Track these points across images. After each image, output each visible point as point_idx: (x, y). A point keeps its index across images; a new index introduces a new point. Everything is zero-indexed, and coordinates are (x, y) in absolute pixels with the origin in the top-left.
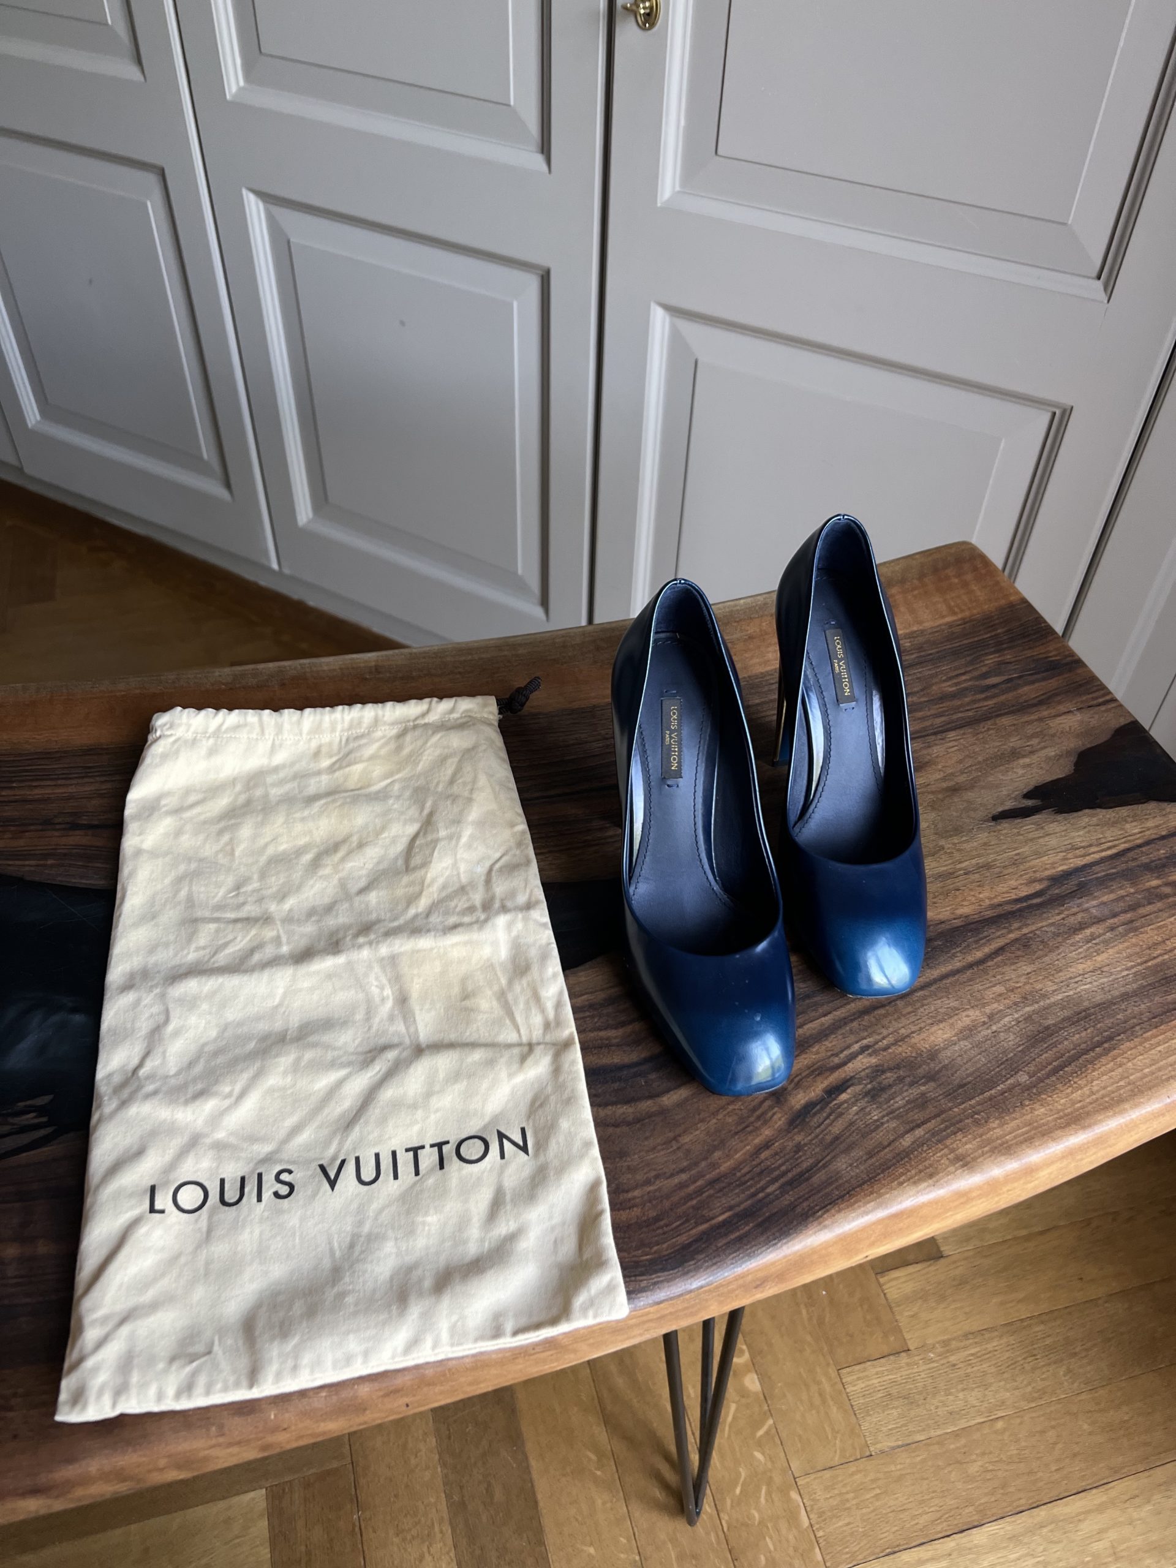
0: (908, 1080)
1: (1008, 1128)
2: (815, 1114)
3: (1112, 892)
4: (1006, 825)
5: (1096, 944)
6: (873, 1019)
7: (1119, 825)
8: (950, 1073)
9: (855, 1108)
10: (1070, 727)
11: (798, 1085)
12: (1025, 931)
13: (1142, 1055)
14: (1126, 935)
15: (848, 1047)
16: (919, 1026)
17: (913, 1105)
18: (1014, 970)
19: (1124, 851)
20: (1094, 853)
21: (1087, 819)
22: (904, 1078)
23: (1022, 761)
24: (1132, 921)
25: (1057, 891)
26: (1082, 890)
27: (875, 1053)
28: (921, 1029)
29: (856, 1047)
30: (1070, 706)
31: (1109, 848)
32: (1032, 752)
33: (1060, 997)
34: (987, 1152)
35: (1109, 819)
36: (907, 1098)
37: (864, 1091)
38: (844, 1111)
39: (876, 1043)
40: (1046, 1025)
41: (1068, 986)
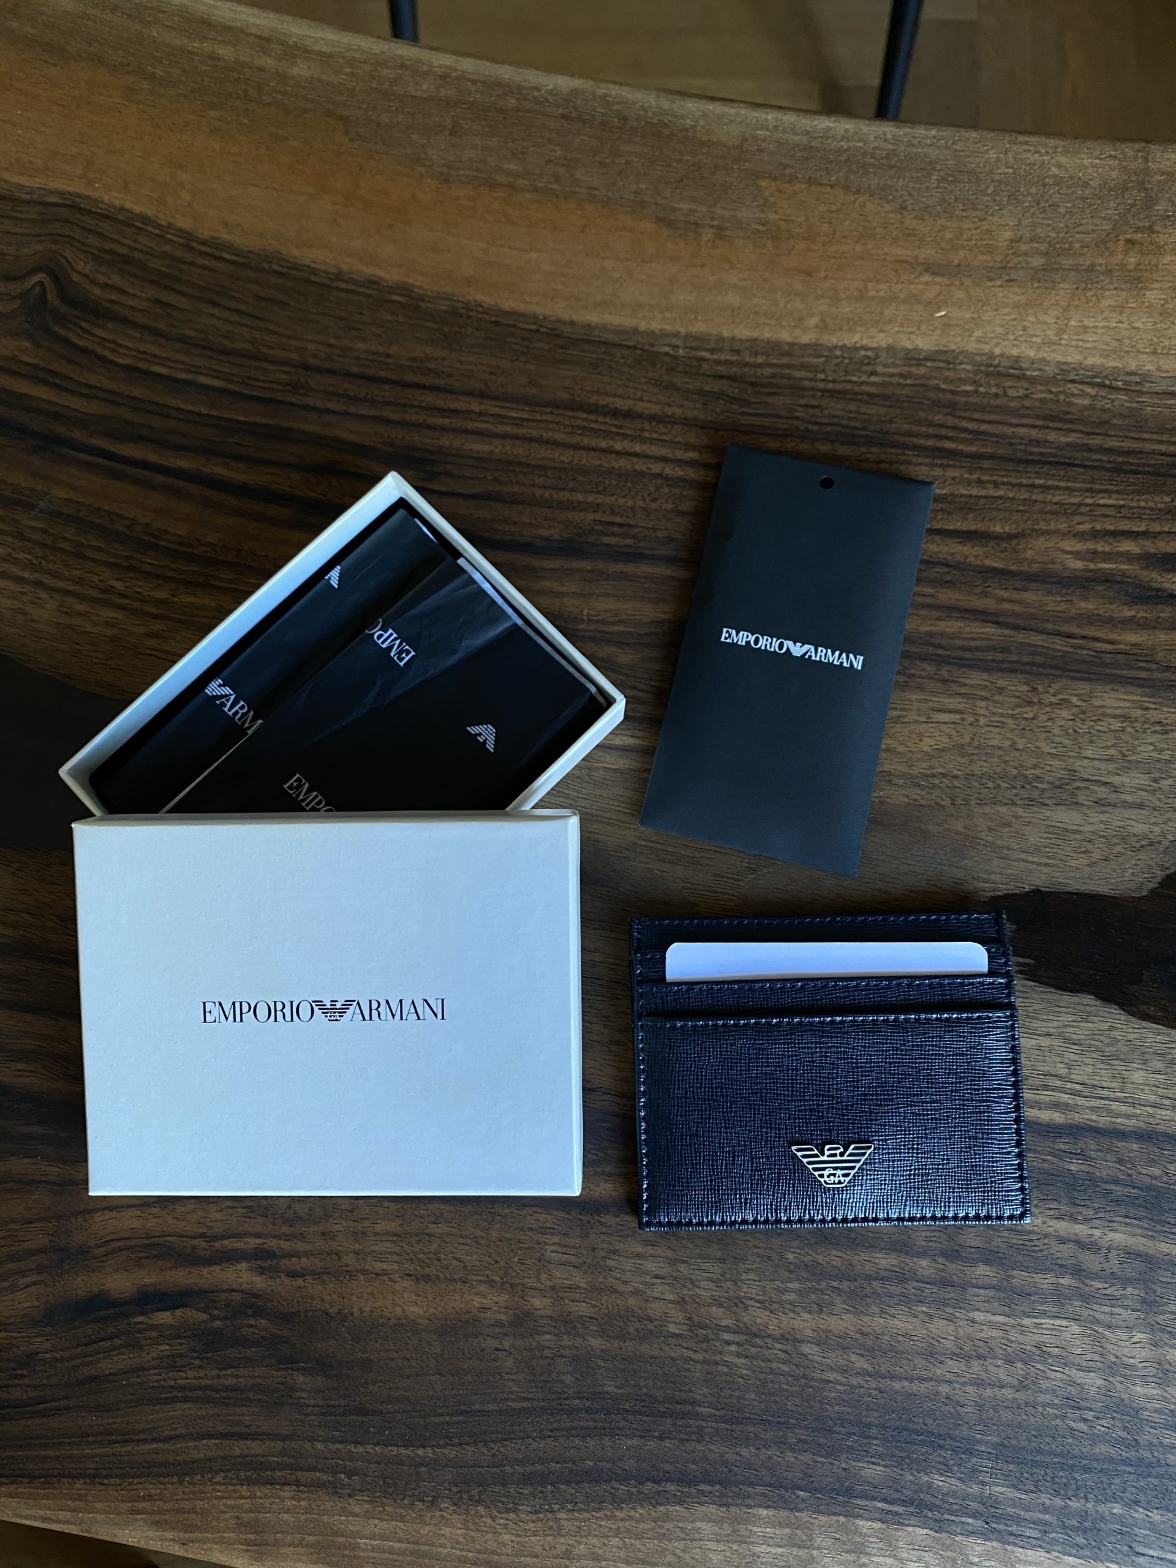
0: (287, 1349)
2: (96, 1321)
7: (1119, 1066)
8: (366, 1377)
9: (167, 1347)
13: (718, 1541)
14: (909, 1304)
15: (239, 1236)
16: (385, 1266)
22: (283, 1343)
23: (1057, 814)
24: (946, 1283)
27: (272, 1272)
28: (385, 1273)
31: (1055, 1106)
32: (1100, 803)
33: (673, 1355)
35: (1115, 1040)
36: (258, 1381)
37: (203, 1326)
38: (143, 1342)
39: (292, 1256)
40: (601, 1389)
41: (706, 1340)
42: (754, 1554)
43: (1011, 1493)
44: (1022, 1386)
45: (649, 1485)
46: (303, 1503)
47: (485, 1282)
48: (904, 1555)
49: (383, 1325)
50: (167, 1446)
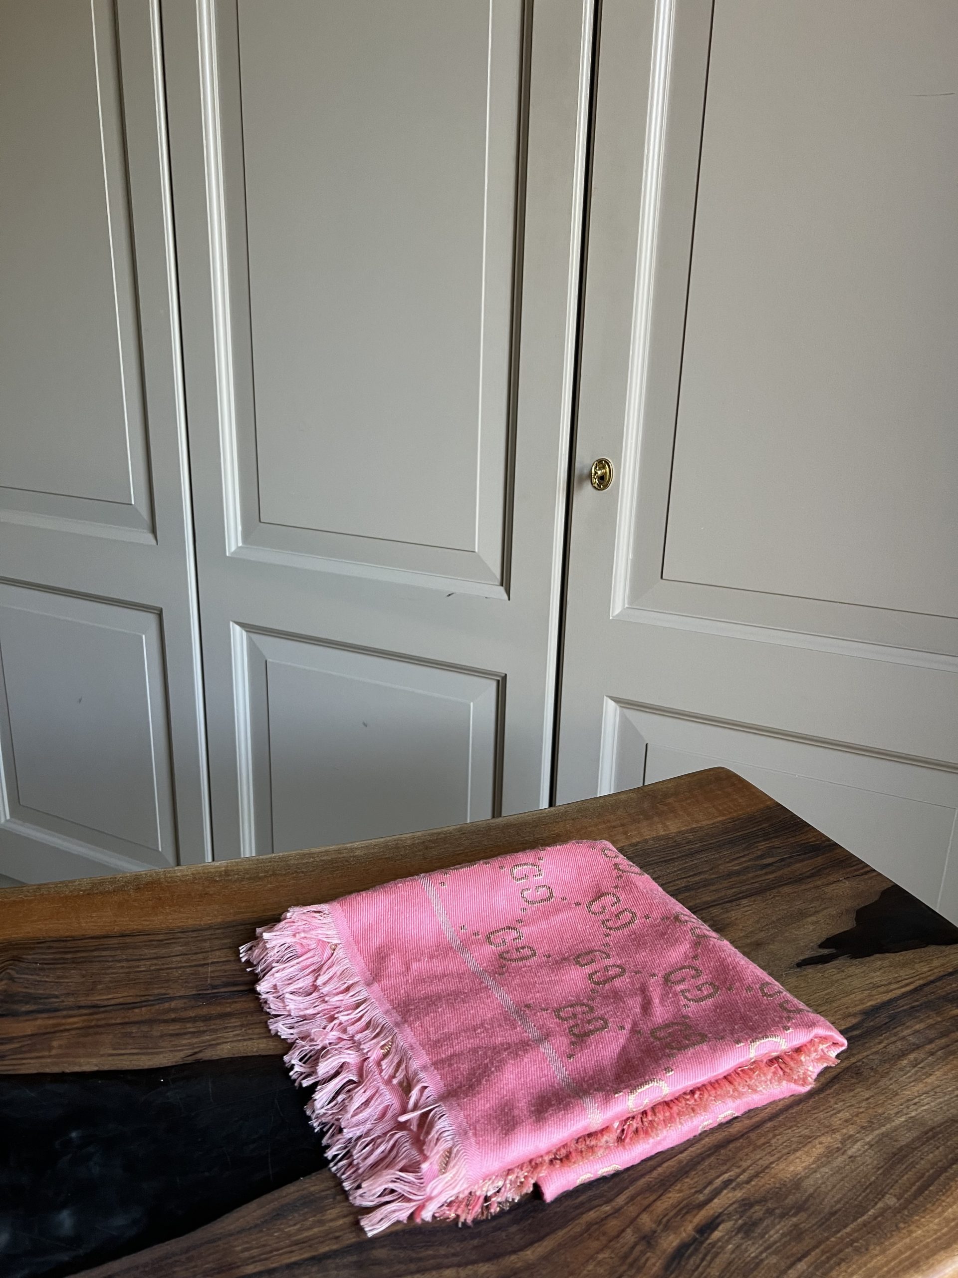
0: (778, 1211)
2: (690, 1257)
3: (921, 1021)
4: (810, 970)
5: (921, 1068)
6: (730, 1153)
7: (909, 966)
8: (818, 1201)
9: (730, 1246)
10: (843, 892)
11: (667, 1227)
12: (853, 1060)
14: (946, 1058)
15: (710, 1183)
16: (776, 1156)
17: (788, 1237)
18: (853, 1096)
19: (920, 986)
20: (895, 989)
21: (878, 961)
22: (774, 1210)
23: (810, 919)
25: (871, 1024)
26: (894, 1021)
27: (739, 1186)
28: (779, 1159)
29: (718, 1182)
30: (838, 876)
31: (907, 985)
32: (816, 912)
33: (903, 1119)
35: (899, 961)
36: (781, 1232)
37: (736, 1226)
38: (719, 1251)
39: (738, 1176)
40: (898, 1146)
41: (908, 1108)
45: (954, 1166)
46: (854, 1266)
49: (800, 1178)
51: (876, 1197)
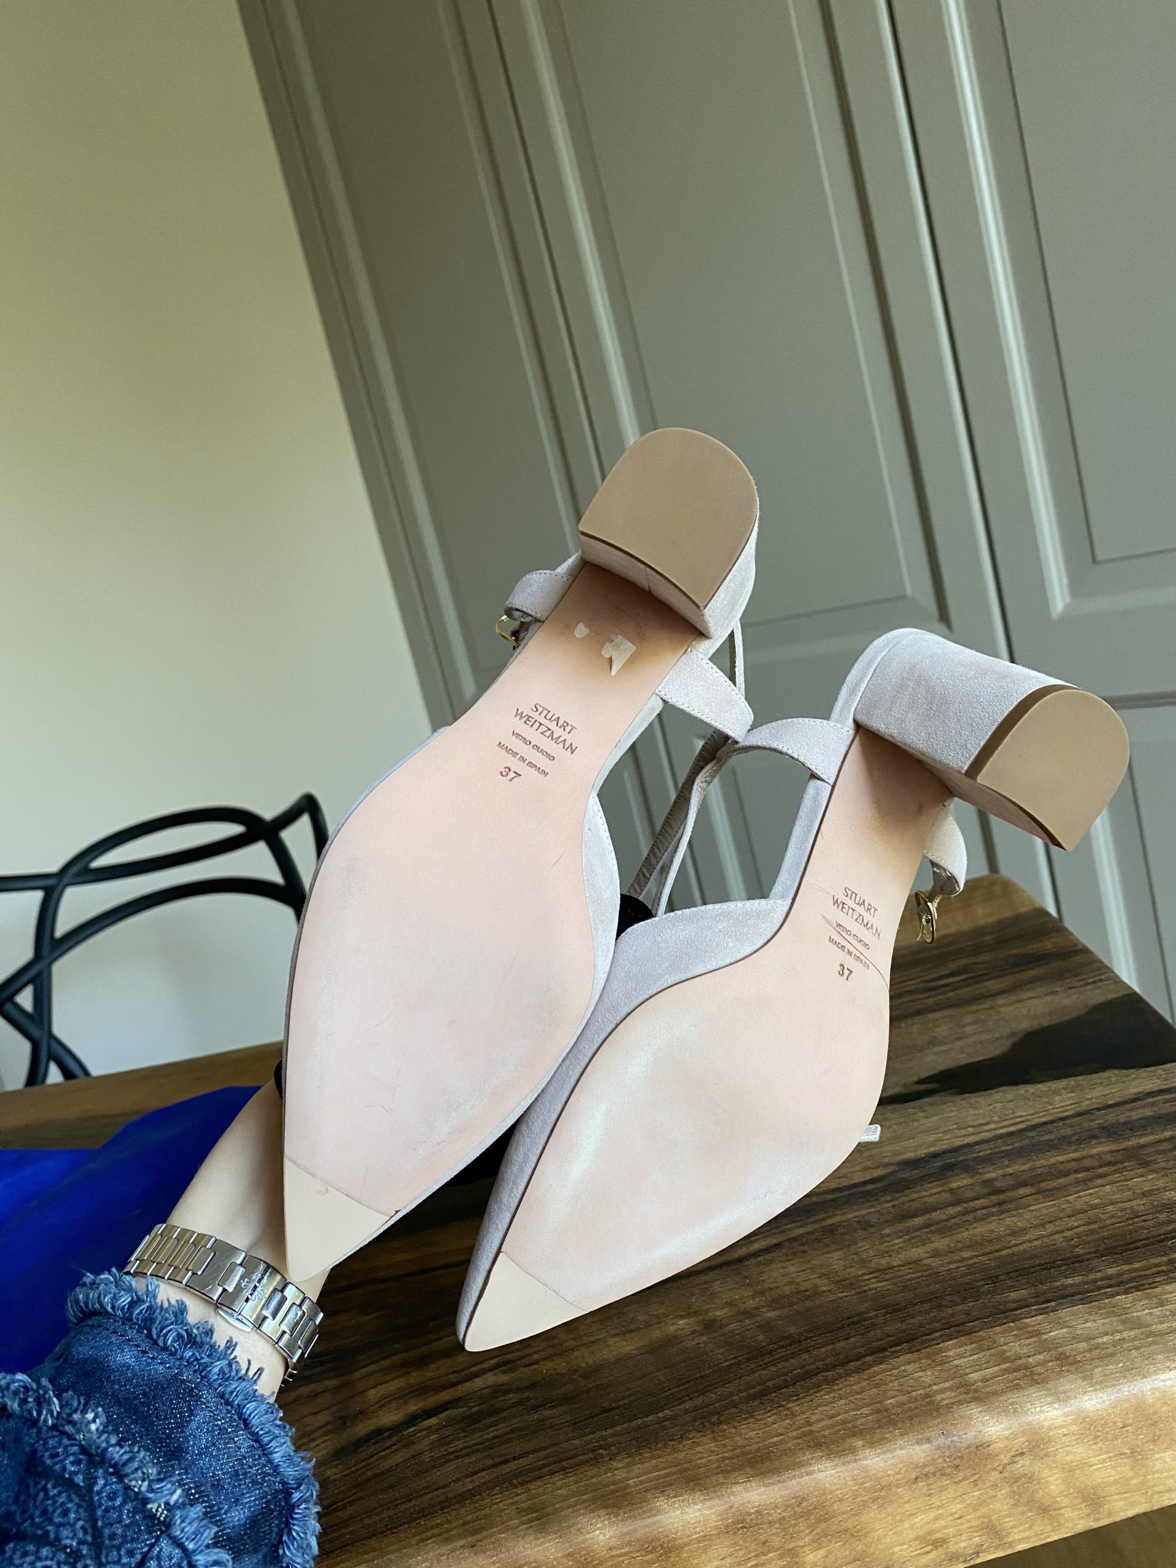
0: (534, 1402)
1: (637, 1469)
2: (375, 1443)
3: (989, 1172)
5: (927, 1233)
7: (1045, 1099)
8: (600, 1394)
9: (434, 1437)
10: (1029, 1010)
12: (829, 1222)
14: (983, 1219)
16: (597, 1337)
17: (517, 1434)
18: (783, 1268)
19: (1036, 1125)
20: (985, 1131)
21: (997, 1096)
22: (530, 1400)
23: (936, 1049)
24: (999, 1204)
25: (905, 1176)
26: (944, 1172)
27: (513, 1369)
28: (598, 1340)
29: (493, 1363)
30: (1043, 990)
31: (1014, 1124)
32: (959, 1039)
33: (832, 1297)
34: (582, 1503)
35: (1033, 1094)
36: (515, 1426)
37: (464, 1414)
38: (416, 1440)
39: (526, 1357)
40: (788, 1333)
41: (853, 1284)
42: (957, 1366)
43: (1126, 1267)
44: (1089, 1224)
45: (853, 1364)
46: (572, 1478)
47: (676, 1318)
48: (1075, 1323)
49: (604, 1365)
50: (447, 1489)
51: (688, 1396)
